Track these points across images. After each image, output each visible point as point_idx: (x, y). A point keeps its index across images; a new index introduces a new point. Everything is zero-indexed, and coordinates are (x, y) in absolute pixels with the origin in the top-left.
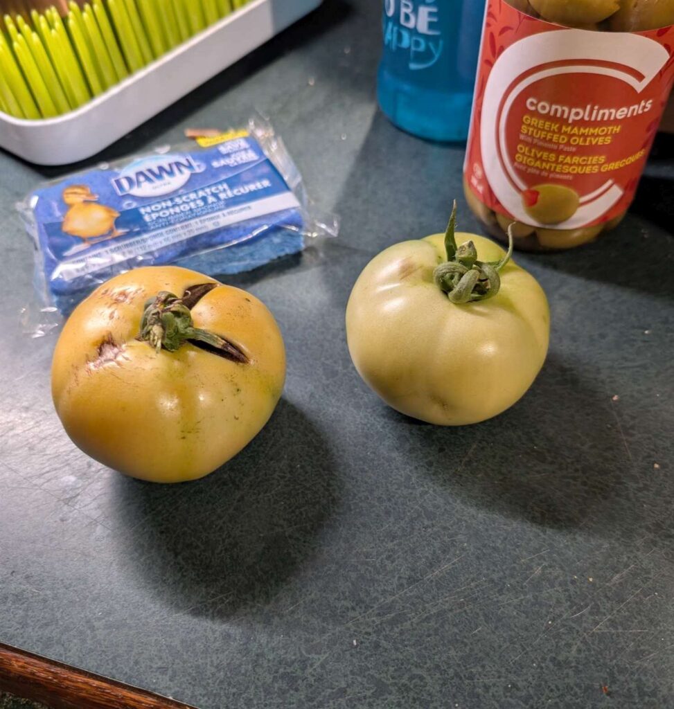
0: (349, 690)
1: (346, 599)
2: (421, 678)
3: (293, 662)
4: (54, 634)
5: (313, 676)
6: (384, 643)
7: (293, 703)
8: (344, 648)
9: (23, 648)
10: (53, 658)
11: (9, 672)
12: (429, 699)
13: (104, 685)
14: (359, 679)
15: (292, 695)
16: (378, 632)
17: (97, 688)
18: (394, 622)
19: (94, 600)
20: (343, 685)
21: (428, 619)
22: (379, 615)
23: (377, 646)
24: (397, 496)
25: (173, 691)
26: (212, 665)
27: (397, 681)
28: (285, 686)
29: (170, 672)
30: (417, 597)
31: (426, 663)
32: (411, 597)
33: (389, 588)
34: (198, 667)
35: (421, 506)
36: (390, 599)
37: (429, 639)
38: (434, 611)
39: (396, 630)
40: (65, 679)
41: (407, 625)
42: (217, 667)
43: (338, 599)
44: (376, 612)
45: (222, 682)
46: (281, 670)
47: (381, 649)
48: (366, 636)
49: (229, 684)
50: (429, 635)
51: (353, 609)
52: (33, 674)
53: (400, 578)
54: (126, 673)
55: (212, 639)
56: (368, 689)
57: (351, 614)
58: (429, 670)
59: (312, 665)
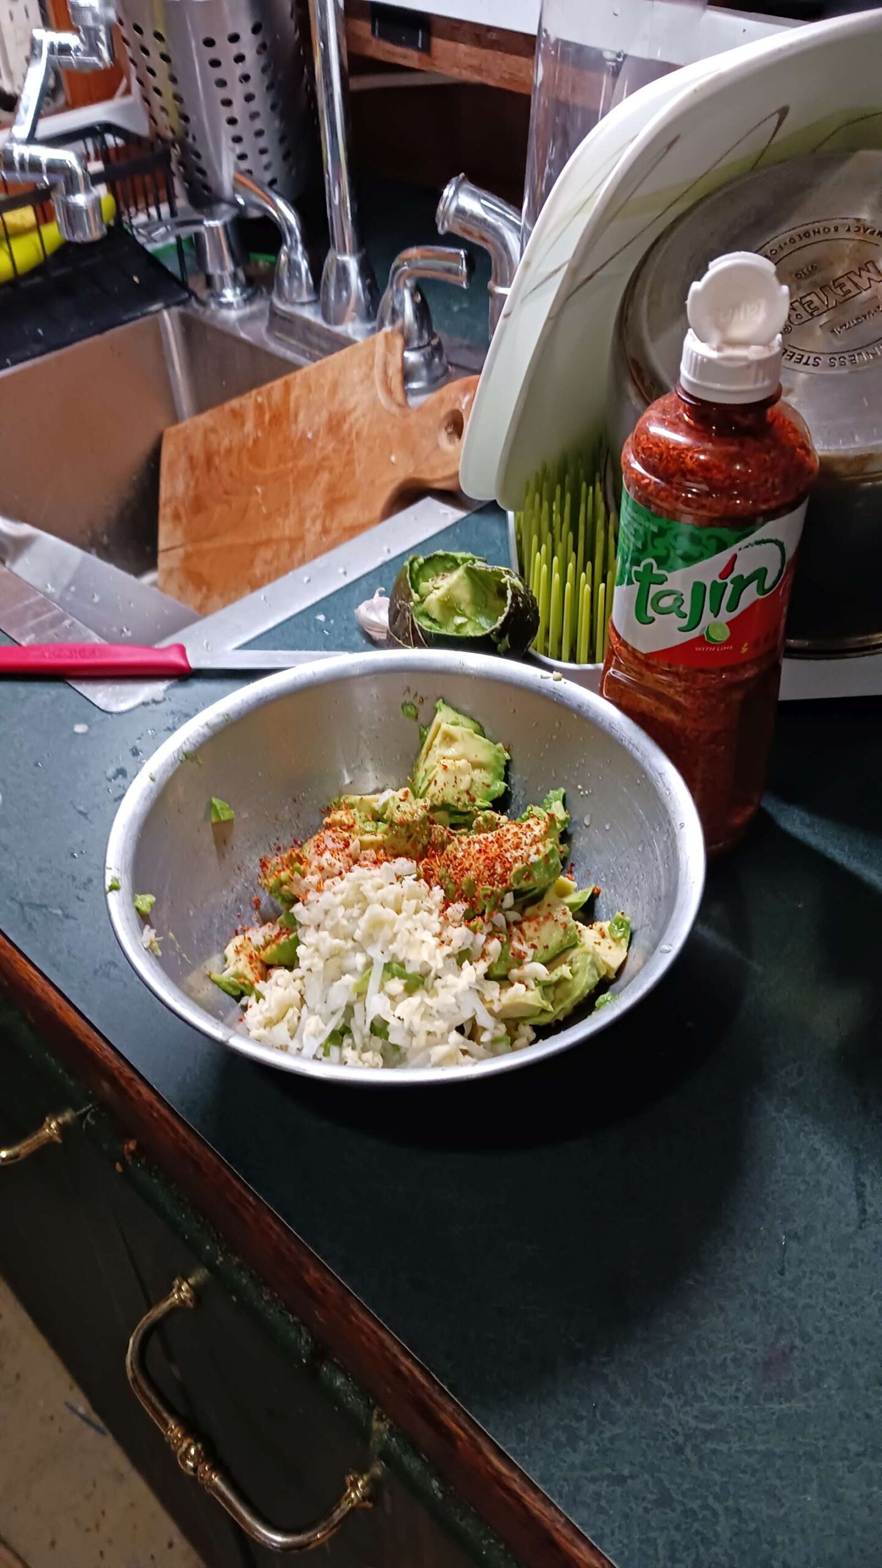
0: (629, 1481)
1: (666, 1380)
2: (715, 1514)
5: (598, 1444)
6: (688, 1450)
7: (565, 1462)
8: (643, 1434)
12: (714, 1540)
14: (646, 1476)
15: (567, 1453)
16: (687, 1437)
18: (708, 1435)
20: (626, 1472)
21: (749, 1453)
22: (696, 1417)
23: (680, 1450)
24: (775, 1294)
27: (686, 1501)
28: (563, 1439)
30: (748, 1422)
31: (727, 1500)
32: (740, 1418)
33: (721, 1394)
35: (799, 1319)
36: (717, 1407)
37: (741, 1475)
38: (761, 1447)
39: (709, 1445)
41: (724, 1447)
43: (658, 1376)
44: (695, 1413)
47: (683, 1457)
48: (672, 1434)
50: (744, 1472)
51: (670, 1396)
53: (738, 1390)
56: (652, 1493)
57: (665, 1400)
58: (727, 1509)
59: (601, 1432)
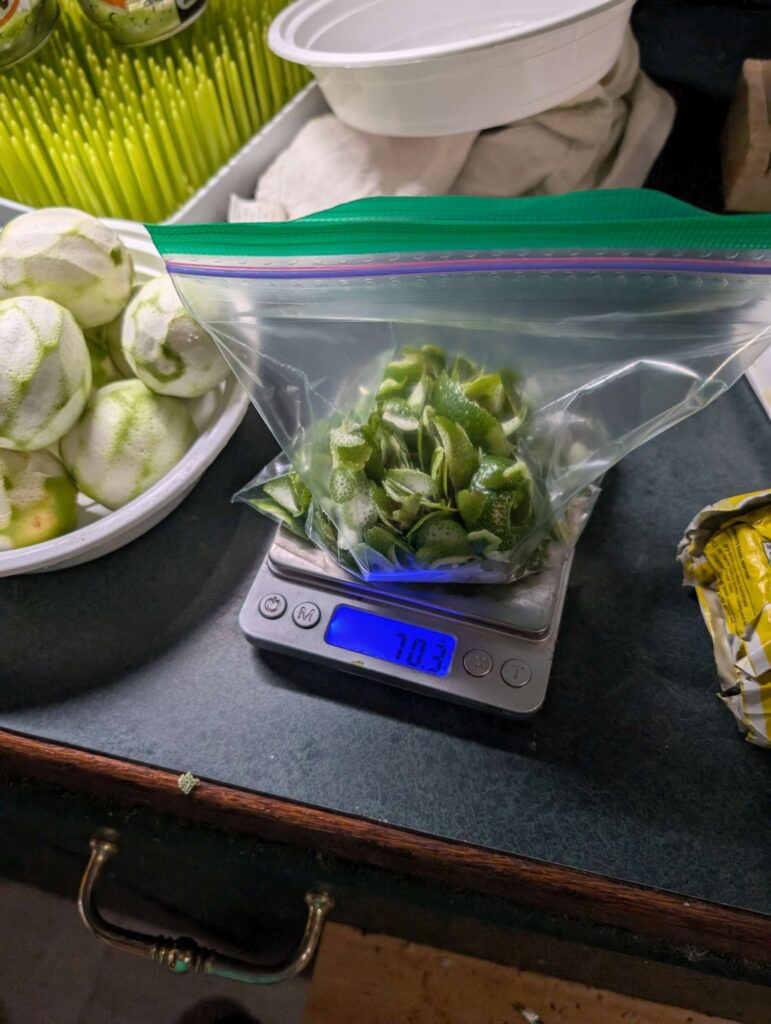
3: (497, 780)
4: (259, 767)
9: (233, 782)
10: (264, 790)
11: (219, 805)
13: (317, 812)
17: (310, 815)
19: (292, 731)
25: (386, 814)
26: (420, 788)
29: (380, 798)
34: (406, 790)
40: (276, 809)
42: (424, 789)
45: (432, 804)
46: (487, 789)
49: (440, 805)
52: (245, 806)
54: (338, 801)
55: (416, 763)
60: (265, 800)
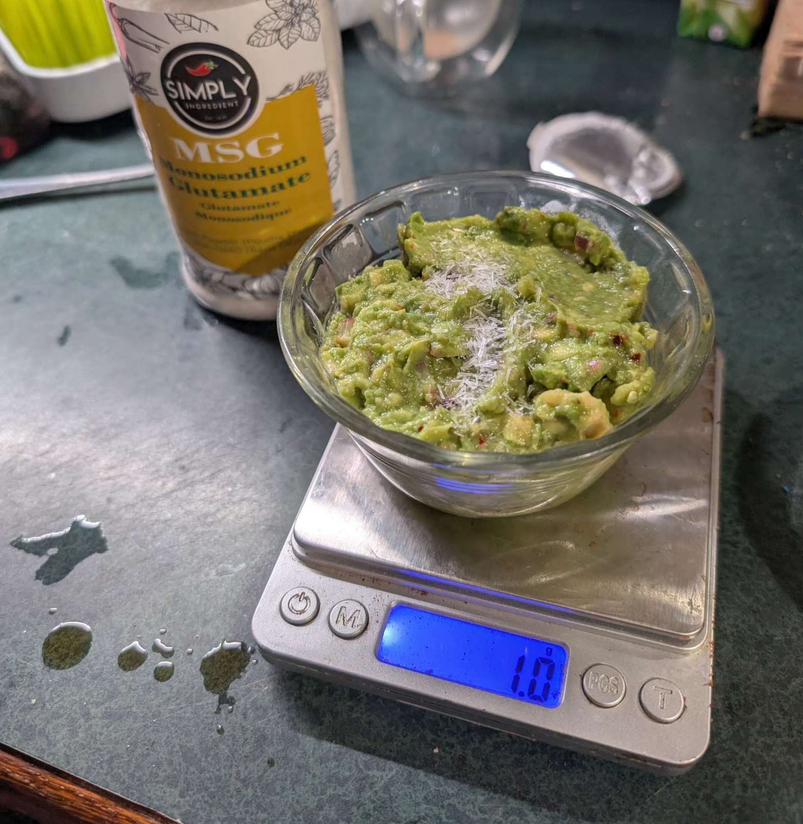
5: (373, 801)
6: (471, 760)
13: (95, 796)
14: (436, 810)
17: (85, 799)
26: (237, 778)
40: (45, 783)
59: (371, 786)
60: (33, 770)
